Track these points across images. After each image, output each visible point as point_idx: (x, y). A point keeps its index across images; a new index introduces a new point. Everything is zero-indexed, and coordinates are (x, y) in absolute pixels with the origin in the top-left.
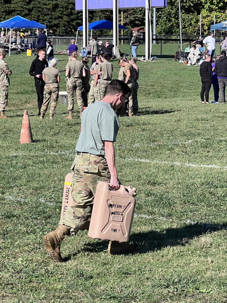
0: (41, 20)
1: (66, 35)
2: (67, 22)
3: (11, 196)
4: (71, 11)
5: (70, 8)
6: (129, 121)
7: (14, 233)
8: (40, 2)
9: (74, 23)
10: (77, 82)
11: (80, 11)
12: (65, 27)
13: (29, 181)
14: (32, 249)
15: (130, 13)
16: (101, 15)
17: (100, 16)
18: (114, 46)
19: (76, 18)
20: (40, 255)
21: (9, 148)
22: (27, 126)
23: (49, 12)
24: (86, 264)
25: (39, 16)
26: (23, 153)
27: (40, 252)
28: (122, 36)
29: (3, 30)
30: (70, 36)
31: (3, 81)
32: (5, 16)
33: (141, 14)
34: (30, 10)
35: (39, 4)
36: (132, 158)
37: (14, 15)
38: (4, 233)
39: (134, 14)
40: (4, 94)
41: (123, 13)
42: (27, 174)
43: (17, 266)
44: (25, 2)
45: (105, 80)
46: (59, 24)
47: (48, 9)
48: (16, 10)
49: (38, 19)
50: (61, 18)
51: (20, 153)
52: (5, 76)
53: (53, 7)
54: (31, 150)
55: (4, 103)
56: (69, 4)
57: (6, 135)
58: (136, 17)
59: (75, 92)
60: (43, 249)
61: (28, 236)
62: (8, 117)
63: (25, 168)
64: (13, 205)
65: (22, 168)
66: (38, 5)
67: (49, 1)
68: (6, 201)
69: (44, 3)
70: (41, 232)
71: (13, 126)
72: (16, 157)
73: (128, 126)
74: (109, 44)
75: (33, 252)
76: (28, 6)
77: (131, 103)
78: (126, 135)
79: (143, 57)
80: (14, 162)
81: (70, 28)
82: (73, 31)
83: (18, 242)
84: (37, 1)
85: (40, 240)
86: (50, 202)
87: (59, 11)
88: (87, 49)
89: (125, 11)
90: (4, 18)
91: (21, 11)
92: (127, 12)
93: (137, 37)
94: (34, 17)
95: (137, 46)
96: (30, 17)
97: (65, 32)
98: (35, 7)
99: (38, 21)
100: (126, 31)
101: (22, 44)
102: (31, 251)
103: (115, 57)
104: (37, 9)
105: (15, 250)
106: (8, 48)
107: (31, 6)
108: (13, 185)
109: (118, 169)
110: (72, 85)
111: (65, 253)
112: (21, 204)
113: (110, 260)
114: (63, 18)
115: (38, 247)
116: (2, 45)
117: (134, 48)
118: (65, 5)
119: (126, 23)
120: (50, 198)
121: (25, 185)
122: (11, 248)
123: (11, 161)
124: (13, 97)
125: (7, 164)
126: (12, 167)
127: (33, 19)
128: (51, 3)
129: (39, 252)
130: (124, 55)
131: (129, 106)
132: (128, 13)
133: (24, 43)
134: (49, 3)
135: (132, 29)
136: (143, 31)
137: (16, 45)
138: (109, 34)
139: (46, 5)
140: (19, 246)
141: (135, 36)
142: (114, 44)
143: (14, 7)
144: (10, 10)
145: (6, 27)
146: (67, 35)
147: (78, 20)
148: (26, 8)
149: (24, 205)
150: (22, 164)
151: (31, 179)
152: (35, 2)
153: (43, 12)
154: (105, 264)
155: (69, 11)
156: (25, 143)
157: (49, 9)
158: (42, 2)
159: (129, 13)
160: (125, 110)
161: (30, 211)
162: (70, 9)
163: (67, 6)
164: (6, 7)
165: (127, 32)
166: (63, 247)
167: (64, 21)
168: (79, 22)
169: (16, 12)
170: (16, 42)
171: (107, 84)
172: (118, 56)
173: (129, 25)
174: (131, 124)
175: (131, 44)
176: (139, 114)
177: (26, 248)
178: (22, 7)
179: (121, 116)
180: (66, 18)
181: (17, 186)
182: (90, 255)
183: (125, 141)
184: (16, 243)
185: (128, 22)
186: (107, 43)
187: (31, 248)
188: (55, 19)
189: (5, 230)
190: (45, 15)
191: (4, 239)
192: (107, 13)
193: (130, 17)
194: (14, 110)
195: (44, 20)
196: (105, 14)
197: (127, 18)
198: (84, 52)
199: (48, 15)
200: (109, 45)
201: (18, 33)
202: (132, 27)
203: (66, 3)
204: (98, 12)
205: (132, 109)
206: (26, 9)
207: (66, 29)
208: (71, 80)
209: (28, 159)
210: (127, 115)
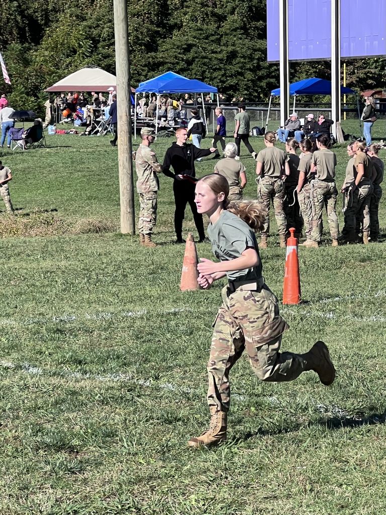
0: (208, 78)
1: (249, 104)
2: (252, 81)
3: (170, 385)
4: (258, 63)
5: (256, 57)
6: (364, 251)
7: (179, 450)
8: (206, 48)
9: (263, 84)
10: (276, 185)
11: (274, 63)
12: (248, 91)
13: (200, 357)
14: (214, 479)
15: (358, 67)
16: (309, 70)
17: (308, 72)
18: (332, 122)
19: (267, 74)
20: (227, 490)
21: (162, 298)
22: (192, 260)
23: (221, 65)
24: (308, 506)
25: (204, 72)
26: (187, 309)
27: (227, 485)
28: (345, 105)
29: (144, 95)
30: (257, 105)
31: (148, 183)
32: (148, 72)
33: (376, 68)
34: (189, 63)
35: (204, 51)
36: (374, 317)
37: (162, 71)
38: (163, 450)
39: (365, 68)
40: (150, 206)
41: (346, 67)
42: (197, 345)
43: (189, 509)
44: (180, 49)
45: (322, 180)
46: (238, 85)
47: (219, 59)
48: (166, 63)
49: (202, 76)
50: (241, 74)
51: (182, 307)
52: (151, 174)
53: (227, 56)
54: (201, 302)
55: (150, 221)
56: (255, 50)
57: (156, 275)
58: (368, 72)
59: (273, 201)
60: (232, 479)
61: (204, 456)
62: (156, 244)
63: (191, 333)
64: (175, 400)
65: (185, 334)
66: (203, 53)
67: (221, 47)
68: (163, 393)
69: (213, 49)
70: (228, 448)
71: (166, 260)
72: (175, 314)
73: (363, 260)
74: (324, 118)
75: (215, 484)
76: (185, 55)
77: (367, 221)
78: (361, 277)
79: (382, 141)
80: (173, 323)
81: (256, 91)
82: (261, 97)
83: (188, 467)
84: (201, 47)
85: (227, 464)
86: (239, 394)
87: (238, 63)
88: (288, 128)
89: (350, 62)
90: (146, 76)
91: (173, 64)
92: (352, 65)
93: (372, 107)
94: (195, 74)
95: (373, 122)
96: (189, 74)
97: (248, 99)
98: (197, 57)
99: (202, 80)
100: (351, 96)
101: (177, 119)
102: (211, 482)
103: (335, 141)
104: (201, 60)
105: (184, 481)
106: (153, 126)
107: (190, 56)
108: (172, 365)
109: (353, 336)
110: (267, 190)
111: (271, 487)
112: (188, 398)
113: (351, 500)
114: (245, 76)
115: (224, 475)
116: (142, 121)
117: (366, 125)
118: (249, 53)
119: (352, 82)
120: (239, 387)
121: (193, 365)
122: (176, 477)
123: (167, 321)
124: (163, 209)
125: (160, 327)
126: (169, 332)
127: (194, 77)
128: (225, 49)
129: (225, 483)
130: (350, 138)
131: (364, 225)
132: (355, 65)
133: (179, 118)
134: (221, 50)
135: (362, 93)
136: (379, 97)
137: (167, 122)
138: (323, 102)
139: (216, 52)
140: (190, 474)
141: (368, 105)
142: (334, 119)
143: (162, 57)
144: (155, 63)
145: (150, 90)
146: (252, 104)
147: (270, 78)
148: (182, 58)
149: (194, 400)
150: (185, 326)
151: (203, 354)
152: (198, 48)
153: (210, 65)
154: (342, 507)
155: (255, 63)
156: (189, 290)
157: (221, 60)
158: (209, 48)
159: (357, 65)
160: (356, 232)
161: (205, 412)
162: (257, 59)
163: (251, 55)
164: (149, 58)
165: (353, 97)
166: (267, 475)
167: (246, 80)
168: (272, 81)
169: (166, 66)
170: (166, 117)
171: (326, 188)
172: (341, 140)
173: (356, 87)
174: (368, 257)
175: (362, 119)
176: (381, 240)
177: (203, 478)
178: (176, 57)
179: (350, 243)
180: (249, 75)
181: (180, 366)
182: (315, 490)
183: (360, 286)
184: (186, 468)
185: (354, 82)
186: (322, 117)
187: (211, 477)
188: (231, 76)
189: (165, 445)
190: (215, 70)
191: (164, 461)
192: (320, 66)
193: (357, 73)
194: (166, 232)
195: (212, 79)
196: (316, 68)
197: (353, 74)
198: (283, 133)
199: (220, 69)
200: (324, 120)
201: (169, 100)
202: (362, 90)
203: (250, 49)
204: (304, 64)
205: (368, 231)
206: (183, 60)
207: (250, 94)
208: (265, 180)
209: (195, 318)
210: (361, 240)
